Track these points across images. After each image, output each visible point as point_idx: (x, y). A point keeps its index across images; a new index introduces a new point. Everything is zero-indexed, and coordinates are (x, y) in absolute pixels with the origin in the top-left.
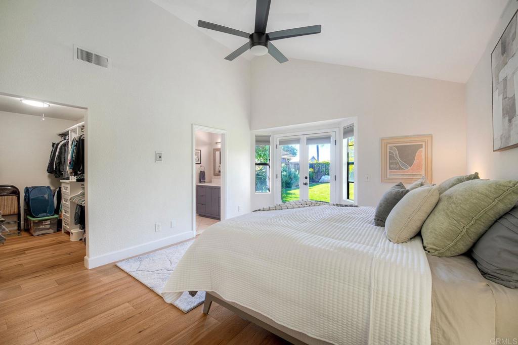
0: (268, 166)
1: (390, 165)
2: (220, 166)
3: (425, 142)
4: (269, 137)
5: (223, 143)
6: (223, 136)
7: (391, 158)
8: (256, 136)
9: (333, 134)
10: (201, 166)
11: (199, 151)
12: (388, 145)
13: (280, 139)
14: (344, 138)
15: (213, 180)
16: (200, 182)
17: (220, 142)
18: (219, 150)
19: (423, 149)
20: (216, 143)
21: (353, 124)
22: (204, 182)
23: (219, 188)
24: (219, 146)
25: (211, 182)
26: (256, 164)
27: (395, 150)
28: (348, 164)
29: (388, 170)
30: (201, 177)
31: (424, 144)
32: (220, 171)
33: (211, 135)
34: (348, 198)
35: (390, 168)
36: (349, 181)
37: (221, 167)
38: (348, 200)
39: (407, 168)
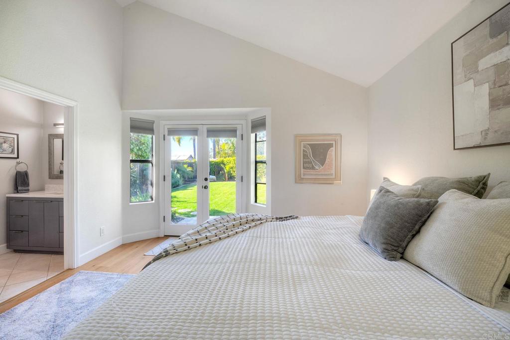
0: (150, 165)
1: (303, 164)
2: (62, 164)
3: (336, 141)
4: (153, 122)
5: (69, 124)
6: (69, 110)
7: (305, 156)
8: (132, 120)
9: (239, 127)
10: (18, 163)
11: (15, 137)
12: (302, 143)
13: (169, 127)
14: (252, 133)
15: (46, 186)
16: (16, 190)
17: (63, 124)
18: (60, 136)
19: (333, 148)
20: (55, 125)
21: (265, 116)
22: (27, 191)
23: (60, 201)
24: (61, 130)
25: (42, 189)
26: (132, 161)
27: (308, 147)
28: (256, 162)
29: (302, 170)
30: (19, 182)
31: (334, 142)
32: (62, 172)
33: (42, 106)
34: (256, 202)
35: (304, 168)
36: (257, 182)
37: (65, 164)
38: (256, 204)
39: (320, 167)
